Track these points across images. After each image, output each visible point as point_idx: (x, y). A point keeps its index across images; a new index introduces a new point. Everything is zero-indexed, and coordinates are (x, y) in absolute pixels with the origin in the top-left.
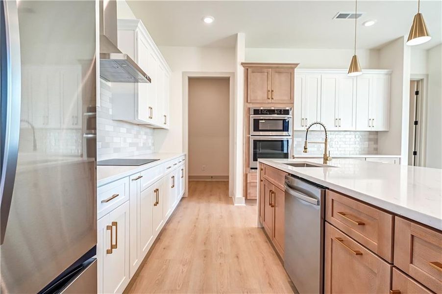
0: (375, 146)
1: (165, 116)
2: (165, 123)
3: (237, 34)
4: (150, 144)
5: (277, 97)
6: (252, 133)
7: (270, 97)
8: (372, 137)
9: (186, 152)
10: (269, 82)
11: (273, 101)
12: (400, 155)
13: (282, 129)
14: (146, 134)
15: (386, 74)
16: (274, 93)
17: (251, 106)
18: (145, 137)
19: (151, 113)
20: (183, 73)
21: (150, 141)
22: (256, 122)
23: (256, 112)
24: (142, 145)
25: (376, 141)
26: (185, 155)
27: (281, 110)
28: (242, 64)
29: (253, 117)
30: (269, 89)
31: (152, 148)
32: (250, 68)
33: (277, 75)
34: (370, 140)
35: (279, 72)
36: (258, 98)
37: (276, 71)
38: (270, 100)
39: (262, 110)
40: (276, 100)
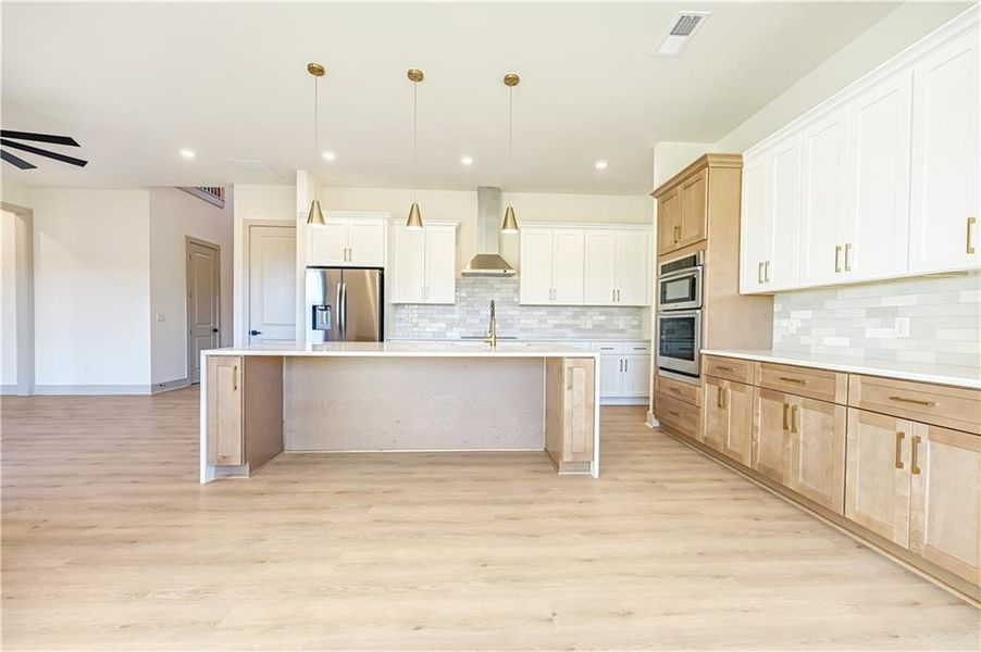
27: (687, 259)
35: (689, 186)
36: (668, 245)
37: (685, 187)
38: (677, 246)
39: (668, 264)
40: (684, 242)
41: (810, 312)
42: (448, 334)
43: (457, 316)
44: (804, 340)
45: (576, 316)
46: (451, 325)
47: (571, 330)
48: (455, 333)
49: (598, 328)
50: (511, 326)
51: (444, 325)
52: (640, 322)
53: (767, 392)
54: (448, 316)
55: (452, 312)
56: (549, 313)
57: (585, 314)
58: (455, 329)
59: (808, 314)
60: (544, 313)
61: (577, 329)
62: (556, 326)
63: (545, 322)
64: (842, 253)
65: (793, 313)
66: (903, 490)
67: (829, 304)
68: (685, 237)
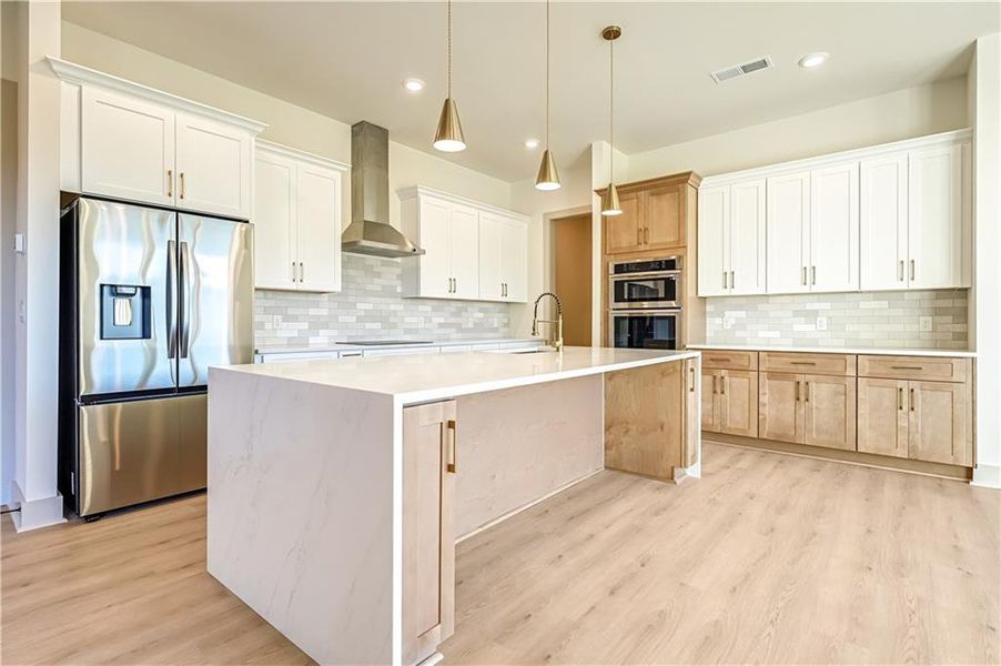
0: (959, 328)
1: (504, 285)
2: (504, 295)
3: (591, 147)
5: (655, 238)
6: (613, 304)
7: (642, 240)
8: (947, 303)
10: (641, 215)
11: (647, 247)
13: (663, 296)
15: (955, 142)
16: (649, 233)
17: (610, 259)
20: (545, 215)
22: (619, 285)
23: (619, 269)
25: (961, 316)
27: (660, 262)
28: (596, 191)
29: (614, 277)
30: (641, 227)
33: (654, 199)
34: (937, 312)
35: (658, 194)
36: (623, 245)
37: (652, 194)
38: (642, 247)
39: (628, 265)
40: (652, 245)
41: (744, 313)
42: (311, 340)
43: (324, 312)
44: (739, 334)
45: (458, 313)
46: (317, 325)
47: (454, 330)
48: (322, 339)
49: (478, 327)
50: (394, 326)
51: (305, 326)
52: (509, 320)
53: (772, 375)
54: (312, 312)
55: (317, 305)
56: (434, 309)
57: (466, 311)
58: (322, 332)
59: (743, 314)
60: (429, 308)
61: (459, 328)
62: (441, 325)
63: (430, 321)
65: (727, 313)
66: (903, 423)
67: (761, 307)
68: (655, 241)
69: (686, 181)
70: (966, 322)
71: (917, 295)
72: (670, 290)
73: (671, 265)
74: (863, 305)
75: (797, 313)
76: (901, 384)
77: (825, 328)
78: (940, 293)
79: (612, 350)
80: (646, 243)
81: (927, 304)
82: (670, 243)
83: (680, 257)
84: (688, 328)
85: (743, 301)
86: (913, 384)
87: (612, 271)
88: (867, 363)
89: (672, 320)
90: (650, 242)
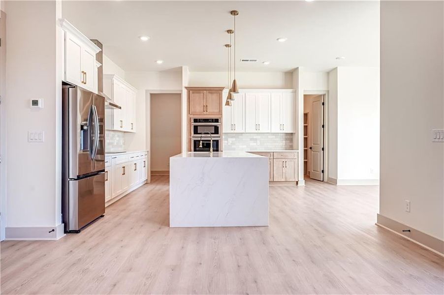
0: (290, 144)
1: (132, 124)
2: (132, 129)
3: (182, 67)
4: (121, 144)
5: (210, 110)
6: (193, 135)
7: (205, 110)
8: (288, 137)
9: (149, 149)
10: (205, 100)
11: (207, 113)
12: (298, 150)
13: (214, 132)
14: (118, 136)
15: (292, 92)
16: (208, 107)
17: (192, 116)
18: (118, 139)
19: (122, 124)
20: (147, 91)
21: (122, 142)
22: (196, 128)
23: (196, 121)
24: (115, 144)
25: (291, 140)
26: (148, 151)
27: (213, 119)
28: (186, 88)
29: (193, 124)
30: (205, 105)
31: (123, 146)
32: (191, 90)
33: (210, 95)
34: (286, 139)
35: (211, 93)
36: (197, 111)
37: (209, 93)
38: (205, 113)
39: (199, 119)
40: (209, 112)
44: (233, 146)
59: (234, 139)
64: (257, 126)
65: (229, 139)
66: (284, 171)
67: (240, 137)
68: (211, 111)
69: (222, 90)
70: (292, 142)
71: (282, 135)
72: (217, 130)
73: (217, 121)
74: (269, 137)
75: (251, 139)
76: (284, 160)
77: (259, 144)
78: (287, 134)
79: (193, 152)
80: (207, 111)
81: (284, 137)
82: (217, 112)
83: (220, 118)
84: (223, 144)
85: (234, 135)
86: (286, 160)
87: (193, 121)
88: (276, 155)
89: (217, 141)
90: (208, 111)
